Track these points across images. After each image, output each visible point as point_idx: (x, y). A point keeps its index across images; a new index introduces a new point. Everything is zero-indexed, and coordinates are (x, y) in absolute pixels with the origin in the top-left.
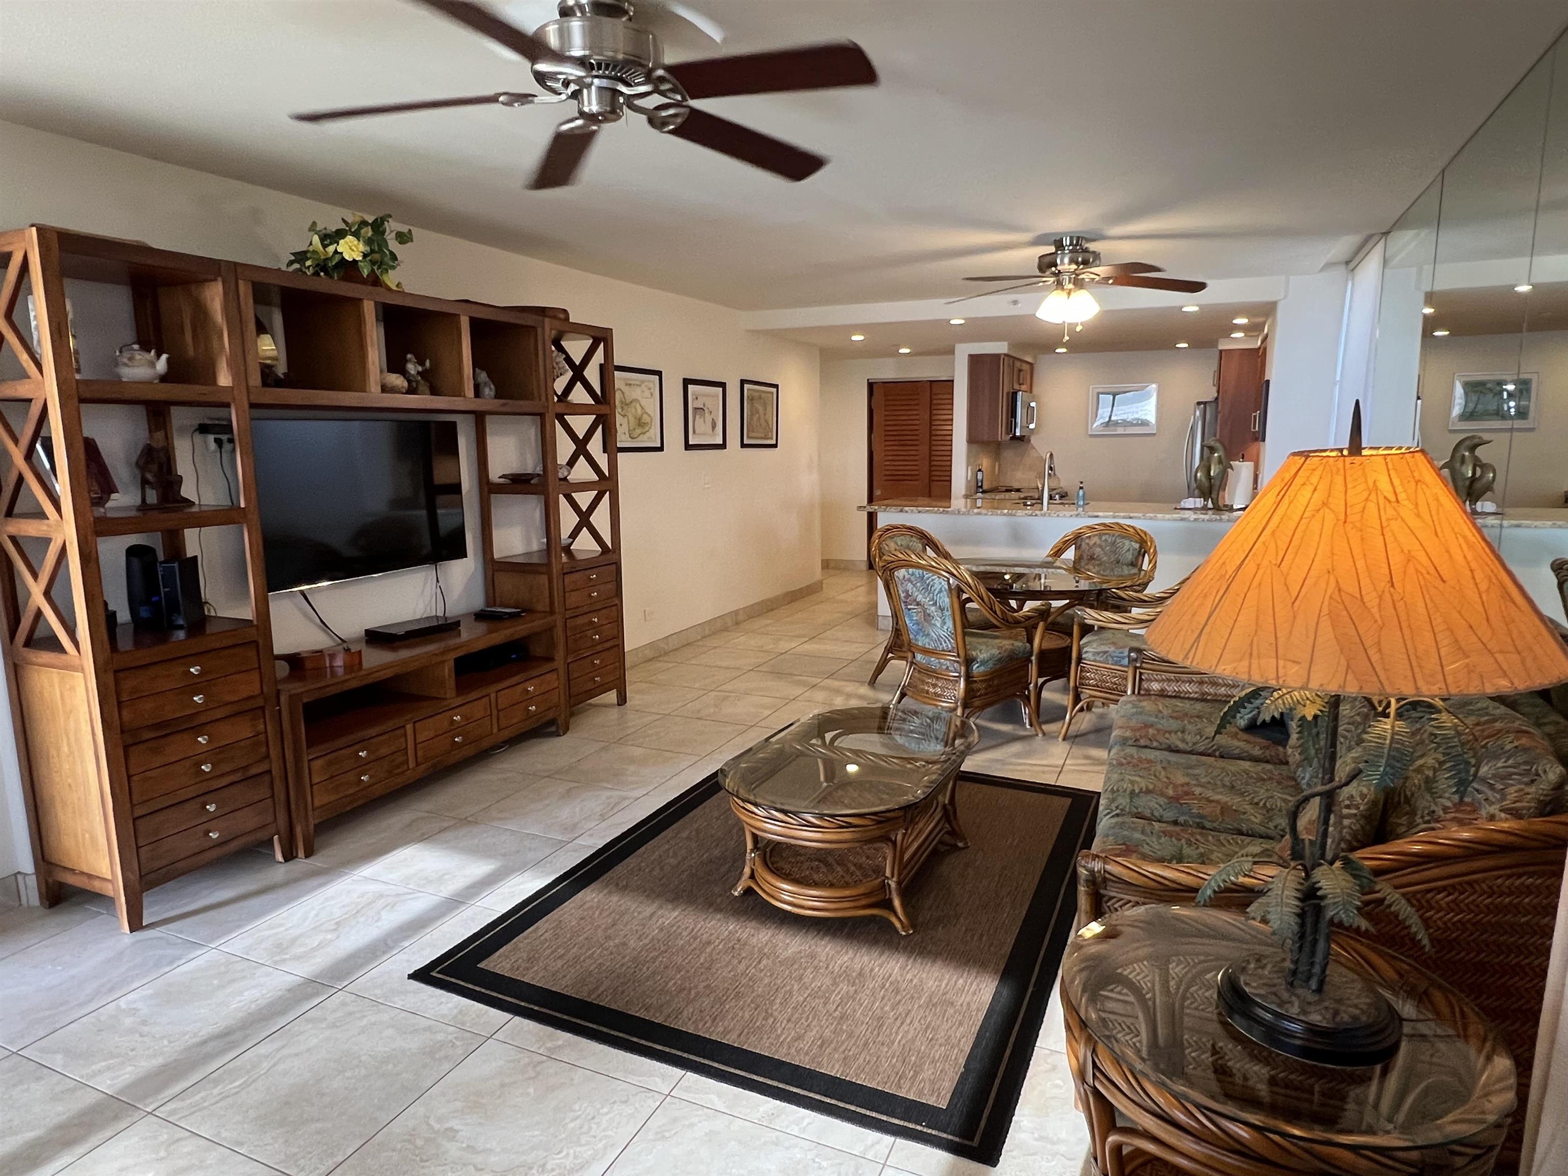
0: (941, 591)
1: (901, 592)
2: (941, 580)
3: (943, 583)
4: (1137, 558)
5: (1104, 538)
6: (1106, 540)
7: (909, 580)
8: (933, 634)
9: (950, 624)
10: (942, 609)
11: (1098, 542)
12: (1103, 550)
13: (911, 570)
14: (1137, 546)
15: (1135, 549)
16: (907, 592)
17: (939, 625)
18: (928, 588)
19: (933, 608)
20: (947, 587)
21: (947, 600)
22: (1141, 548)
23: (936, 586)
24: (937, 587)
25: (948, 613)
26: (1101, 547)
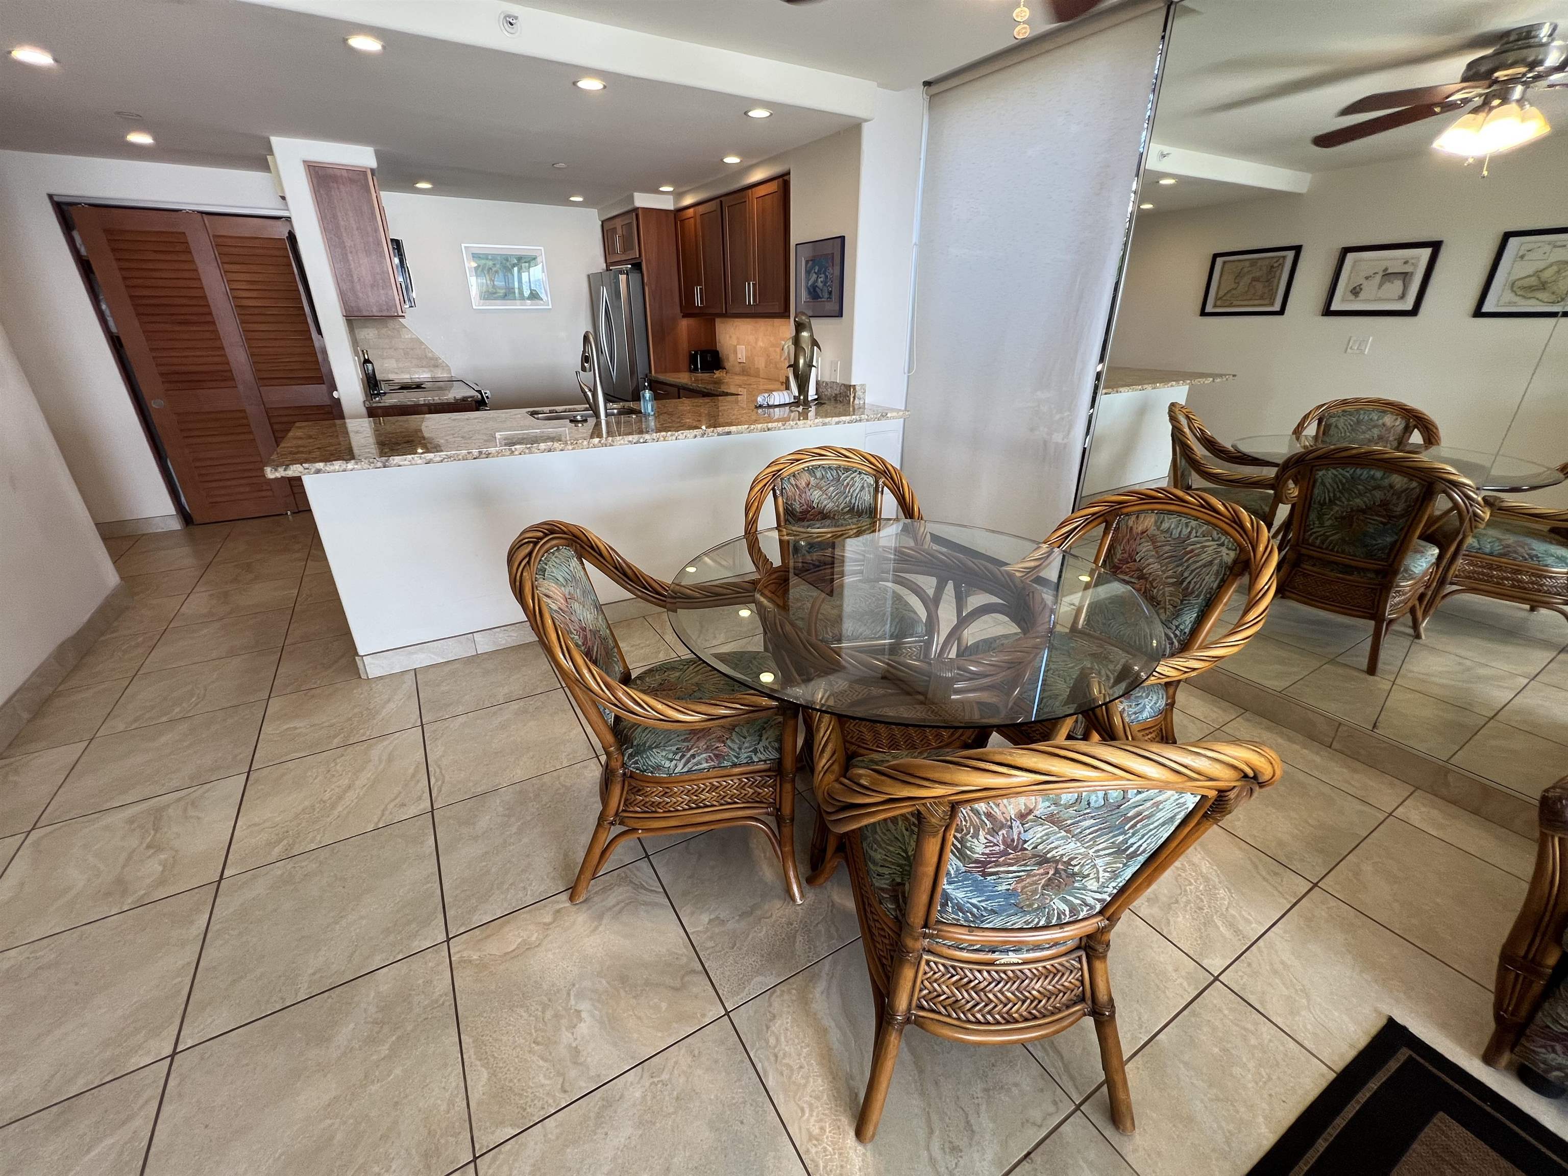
0: (1170, 820)
1: (978, 844)
5: (818, 474)
6: (823, 477)
8: (1058, 905)
10: (1133, 856)
11: (813, 481)
12: (824, 492)
14: (871, 480)
16: (1013, 845)
17: (1094, 886)
19: (1103, 861)
21: (1167, 833)
22: (877, 482)
26: (821, 489)
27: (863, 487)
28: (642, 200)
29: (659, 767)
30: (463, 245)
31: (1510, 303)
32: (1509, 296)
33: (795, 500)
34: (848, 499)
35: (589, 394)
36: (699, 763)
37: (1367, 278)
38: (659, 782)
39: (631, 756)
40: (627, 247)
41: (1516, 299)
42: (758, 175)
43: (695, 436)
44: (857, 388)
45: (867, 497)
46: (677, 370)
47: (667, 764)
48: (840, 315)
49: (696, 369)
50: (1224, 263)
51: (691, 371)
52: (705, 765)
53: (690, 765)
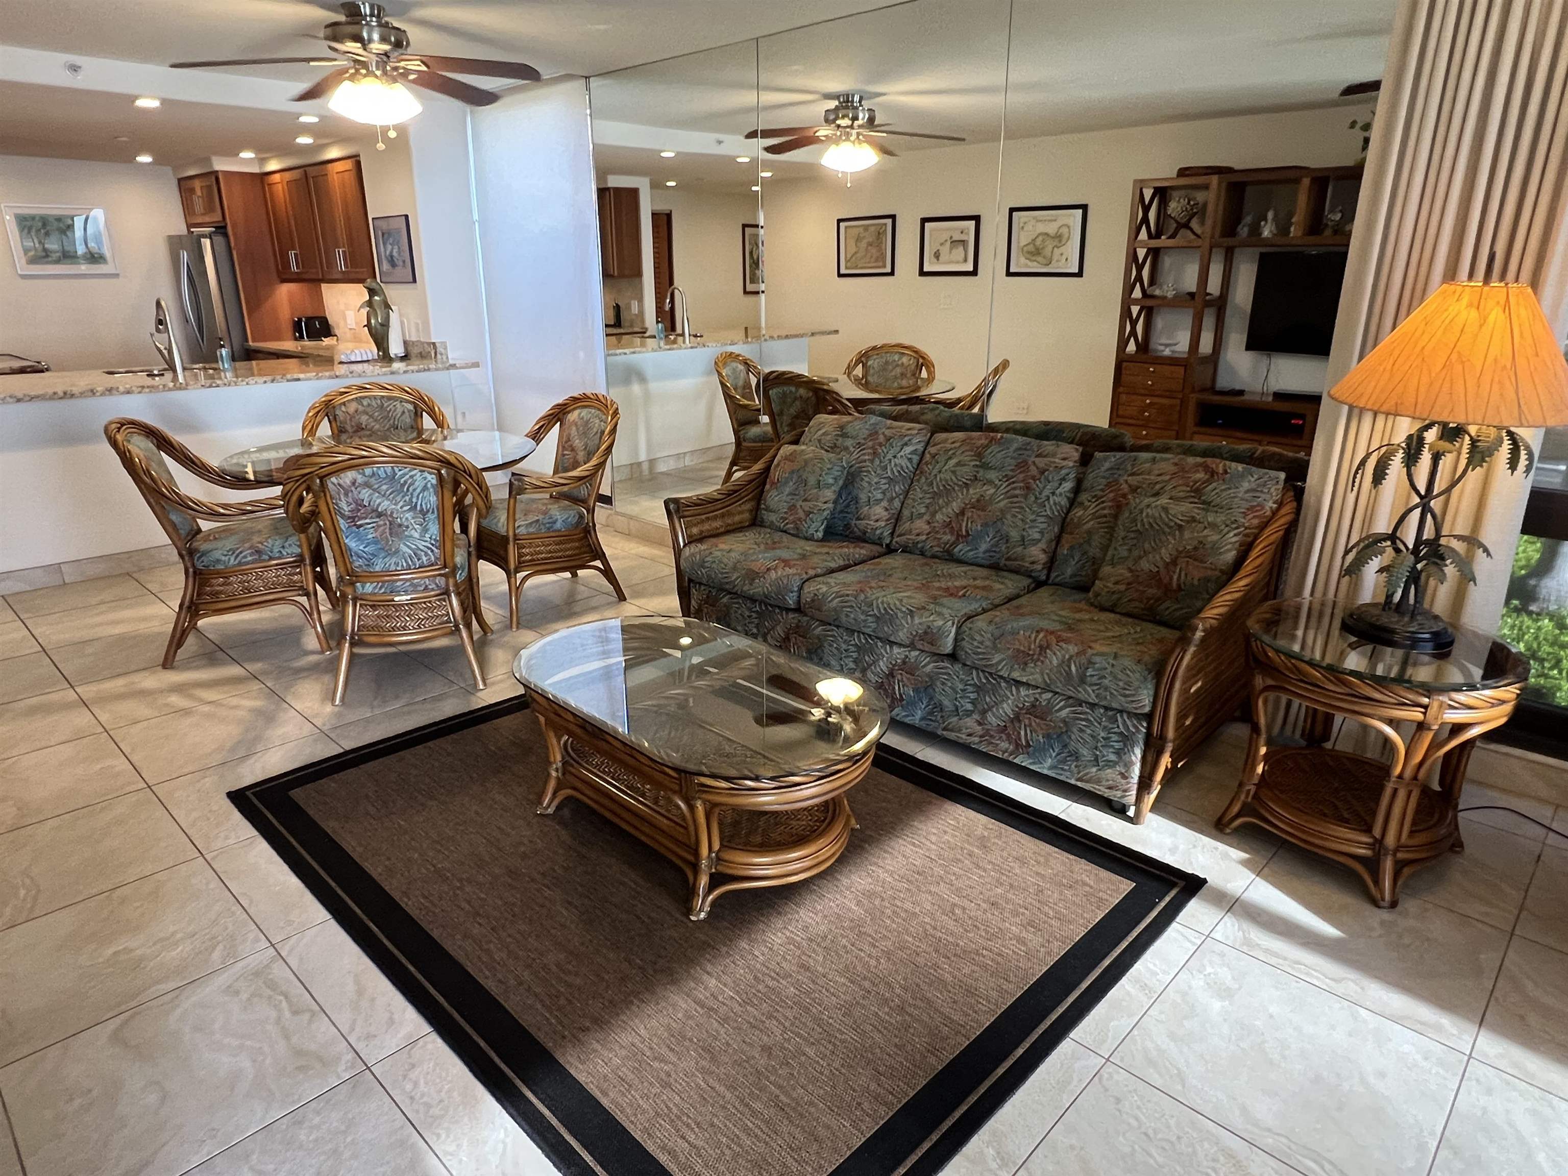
0: (425, 488)
1: (343, 505)
2: (426, 474)
3: (429, 477)
4: (415, 420)
5: (365, 403)
6: (369, 405)
7: (367, 485)
8: (405, 549)
9: (434, 529)
10: (424, 513)
11: (361, 408)
12: (371, 416)
13: (368, 471)
14: (411, 407)
15: (409, 411)
16: (359, 504)
17: (416, 535)
18: (400, 488)
19: (409, 515)
20: (434, 482)
21: (433, 499)
22: (415, 408)
23: (417, 483)
24: (419, 484)
25: (432, 516)
26: (367, 414)
27: (404, 412)
28: (221, 165)
29: (218, 561)
30: (2, 206)
31: (1027, 266)
32: (1023, 260)
33: (346, 423)
34: (392, 421)
35: (165, 352)
36: (245, 557)
37: (942, 244)
38: (219, 573)
39: (199, 558)
40: (210, 209)
41: (1030, 263)
42: (333, 153)
43: (265, 382)
44: (437, 345)
45: (407, 419)
46: (279, 338)
47: (223, 558)
48: (415, 281)
49: (301, 337)
50: (846, 227)
51: (296, 339)
52: (249, 558)
53: (239, 559)
